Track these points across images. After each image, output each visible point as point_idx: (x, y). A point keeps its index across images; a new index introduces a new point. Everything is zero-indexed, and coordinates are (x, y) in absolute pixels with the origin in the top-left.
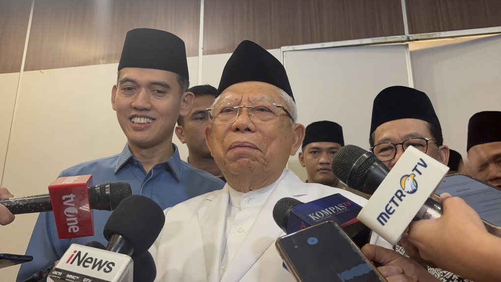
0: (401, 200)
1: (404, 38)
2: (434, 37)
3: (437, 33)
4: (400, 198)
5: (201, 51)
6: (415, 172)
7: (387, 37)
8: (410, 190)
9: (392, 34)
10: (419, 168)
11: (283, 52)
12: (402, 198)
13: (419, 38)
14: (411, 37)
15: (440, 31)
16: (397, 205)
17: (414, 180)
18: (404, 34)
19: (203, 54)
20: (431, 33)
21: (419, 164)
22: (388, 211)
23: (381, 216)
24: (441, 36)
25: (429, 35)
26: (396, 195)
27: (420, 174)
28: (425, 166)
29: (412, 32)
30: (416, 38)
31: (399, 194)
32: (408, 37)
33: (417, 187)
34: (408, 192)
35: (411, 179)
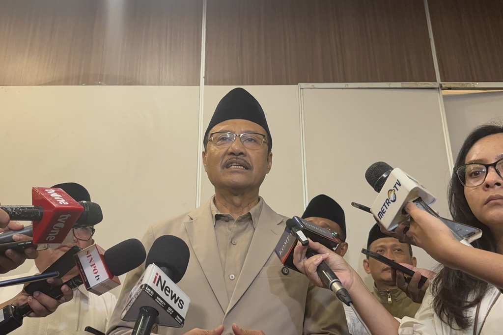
0: (389, 205)
1: (436, 85)
2: (468, 86)
3: (471, 83)
4: (388, 204)
5: (202, 81)
6: (395, 189)
7: (418, 83)
8: (393, 200)
9: (423, 80)
10: (397, 186)
11: (301, 89)
12: (389, 204)
13: (452, 86)
14: (444, 84)
15: (473, 81)
16: (387, 208)
17: (394, 193)
18: (436, 81)
19: (205, 84)
20: (464, 83)
21: (397, 183)
22: (383, 211)
23: (379, 213)
24: (476, 86)
25: (462, 84)
26: (386, 201)
27: (398, 190)
28: (400, 185)
29: (444, 79)
30: (449, 86)
31: (387, 201)
32: (441, 85)
33: (396, 198)
34: (391, 201)
35: (393, 192)
